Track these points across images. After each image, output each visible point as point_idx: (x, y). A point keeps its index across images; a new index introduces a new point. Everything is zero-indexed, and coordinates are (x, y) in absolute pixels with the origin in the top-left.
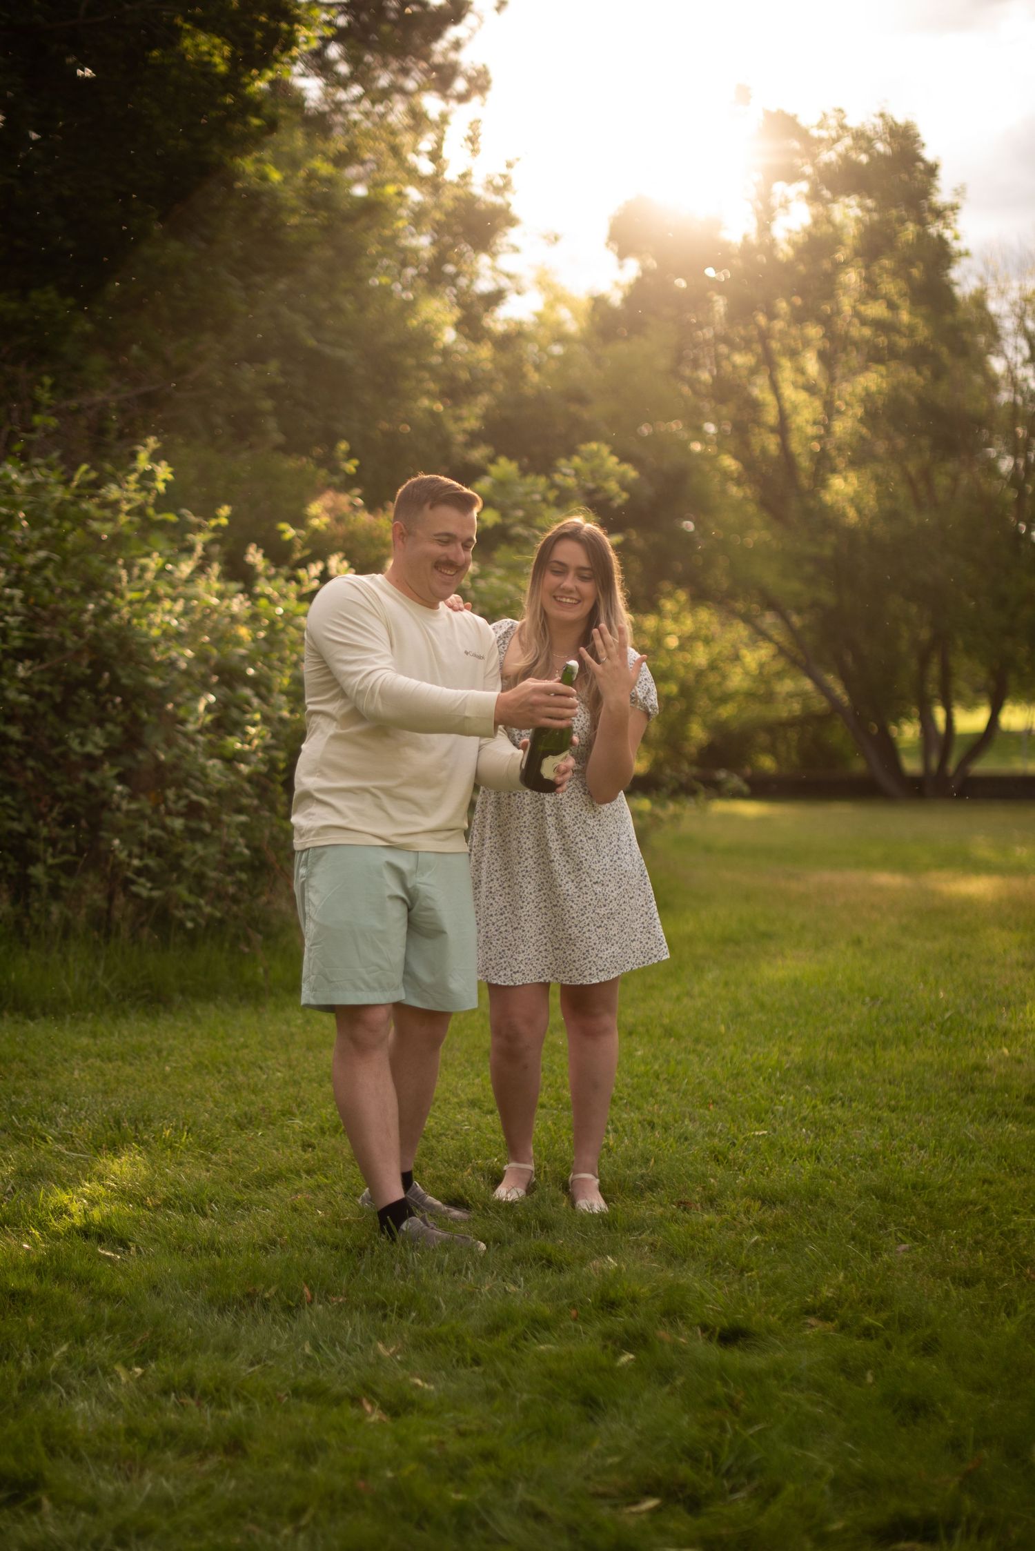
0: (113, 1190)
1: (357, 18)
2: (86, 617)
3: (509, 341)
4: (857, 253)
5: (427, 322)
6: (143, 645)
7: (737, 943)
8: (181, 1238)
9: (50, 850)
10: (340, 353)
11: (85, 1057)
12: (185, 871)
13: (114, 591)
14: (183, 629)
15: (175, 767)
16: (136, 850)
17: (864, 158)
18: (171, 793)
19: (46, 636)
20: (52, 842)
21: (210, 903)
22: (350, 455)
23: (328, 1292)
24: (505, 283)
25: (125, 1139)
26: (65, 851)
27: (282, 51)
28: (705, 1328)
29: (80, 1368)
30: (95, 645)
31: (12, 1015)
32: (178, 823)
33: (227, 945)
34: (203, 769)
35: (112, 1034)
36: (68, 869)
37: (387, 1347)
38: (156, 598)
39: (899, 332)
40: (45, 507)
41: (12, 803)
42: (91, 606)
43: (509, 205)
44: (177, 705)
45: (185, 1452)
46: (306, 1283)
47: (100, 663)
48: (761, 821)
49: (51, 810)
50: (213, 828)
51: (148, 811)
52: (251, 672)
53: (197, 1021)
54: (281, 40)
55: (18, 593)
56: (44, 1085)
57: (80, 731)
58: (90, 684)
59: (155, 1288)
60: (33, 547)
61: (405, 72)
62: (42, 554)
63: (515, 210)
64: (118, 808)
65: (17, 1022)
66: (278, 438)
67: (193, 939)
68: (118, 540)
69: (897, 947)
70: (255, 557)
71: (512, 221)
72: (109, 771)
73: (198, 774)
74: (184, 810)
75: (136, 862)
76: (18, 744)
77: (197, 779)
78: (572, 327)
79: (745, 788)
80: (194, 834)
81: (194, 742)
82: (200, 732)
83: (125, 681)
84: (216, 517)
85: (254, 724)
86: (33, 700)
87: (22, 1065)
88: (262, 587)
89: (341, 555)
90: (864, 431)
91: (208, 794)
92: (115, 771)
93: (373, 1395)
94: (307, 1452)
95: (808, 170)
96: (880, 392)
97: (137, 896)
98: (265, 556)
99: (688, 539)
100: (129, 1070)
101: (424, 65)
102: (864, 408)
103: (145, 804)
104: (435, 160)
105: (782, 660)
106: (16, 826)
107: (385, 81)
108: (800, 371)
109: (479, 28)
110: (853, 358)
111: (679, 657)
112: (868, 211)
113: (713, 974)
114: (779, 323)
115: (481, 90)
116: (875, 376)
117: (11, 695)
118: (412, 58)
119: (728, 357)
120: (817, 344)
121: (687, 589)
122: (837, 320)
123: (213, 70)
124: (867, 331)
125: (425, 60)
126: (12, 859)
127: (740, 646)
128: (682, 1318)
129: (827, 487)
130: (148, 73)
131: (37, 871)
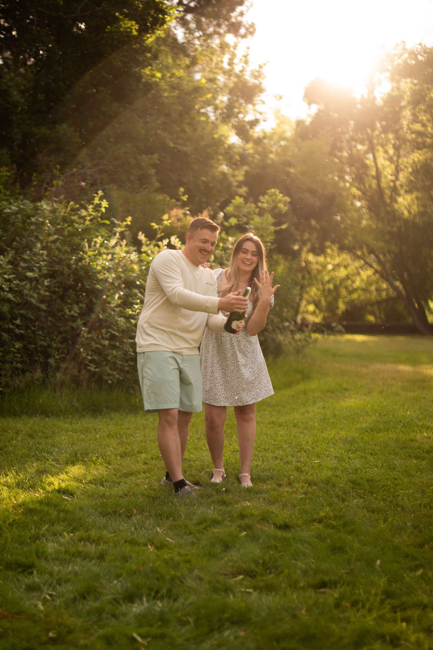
0: (71, 477)
1: (198, 3)
2: (72, 261)
3: (258, 141)
4: (409, 103)
5: (222, 136)
6: (95, 273)
7: (332, 392)
8: (93, 493)
9: (57, 352)
10: (185, 149)
11: (67, 431)
12: (109, 361)
13: (83, 252)
14: (111, 266)
15: (106, 321)
16: (90, 353)
17: (413, 62)
18: (104, 331)
19: (57, 269)
20: (58, 349)
21: (119, 374)
22: (184, 194)
23: (143, 511)
24: (258, 116)
25: (78, 460)
26: (62, 353)
27: (160, 26)
28: (275, 524)
29: (51, 533)
30: (75, 272)
31: (40, 416)
32: (106, 343)
33: (125, 390)
34: (116, 321)
35: (78, 423)
36: (63, 360)
37: (160, 529)
38: (100, 254)
39: (427, 137)
40: (57, 218)
41: (42, 334)
42: (74, 258)
43: (261, 83)
44: (108, 296)
45: (84, 559)
46: (135, 508)
47: (78, 279)
48: (363, 343)
49: (57, 337)
50: (120, 344)
51: (95, 338)
52: (138, 283)
53: (111, 419)
54: (160, 22)
55: (45, 252)
56: (50, 441)
57: (69, 306)
58: (73, 288)
59: (81, 509)
60: (52, 234)
61: (219, 25)
62: (56, 237)
63: (264, 86)
64: (83, 337)
65: (42, 419)
66: (158, 185)
67: (111, 387)
68: (86, 231)
69: (397, 394)
70: (141, 237)
71: (261, 91)
72: (80, 322)
73: (115, 323)
74: (109, 337)
75: (89, 358)
76: (45, 311)
77: (114, 325)
78: (289, 134)
79: (344, 330)
80: (113, 347)
81: (114, 311)
82: (116, 307)
83: (87, 287)
84: (126, 221)
85: (137, 304)
86: (51, 294)
87: (42, 434)
88: (144, 249)
89: (176, 236)
90: (412, 178)
91: (118, 331)
92: (82, 322)
93: (152, 544)
94: (125, 559)
95: (390, 67)
96: (419, 161)
97: (90, 371)
98: (145, 236)
99: (337, 224)
100: (83, 436)
101: (226, 23)
102: (412, 168)
103: (94, 335)
104: (231, 64)
105: (377, 275)
106: (44, 343)
107: (211, 30)
108: (386, 152)
109: (251, 6)
110: (408, 147)
111: (332, 274)
112: (415, 85)
113: (320, 404)
114: (377, 132)
115: (252, 33)
116: (418, 155)
117: (42, 292)
118: (222, 20)
119: (355, 147)
120: (393, 142)
121: (337, 245)
122: (401, 131)
123: (132, 35)
124: (414, 136)
125: (228, 20)
126: (42, 356)
127: (360, 269)
128: (267, 521)
129: (396, 202)
130: (105, 35)
131: (51, 361)
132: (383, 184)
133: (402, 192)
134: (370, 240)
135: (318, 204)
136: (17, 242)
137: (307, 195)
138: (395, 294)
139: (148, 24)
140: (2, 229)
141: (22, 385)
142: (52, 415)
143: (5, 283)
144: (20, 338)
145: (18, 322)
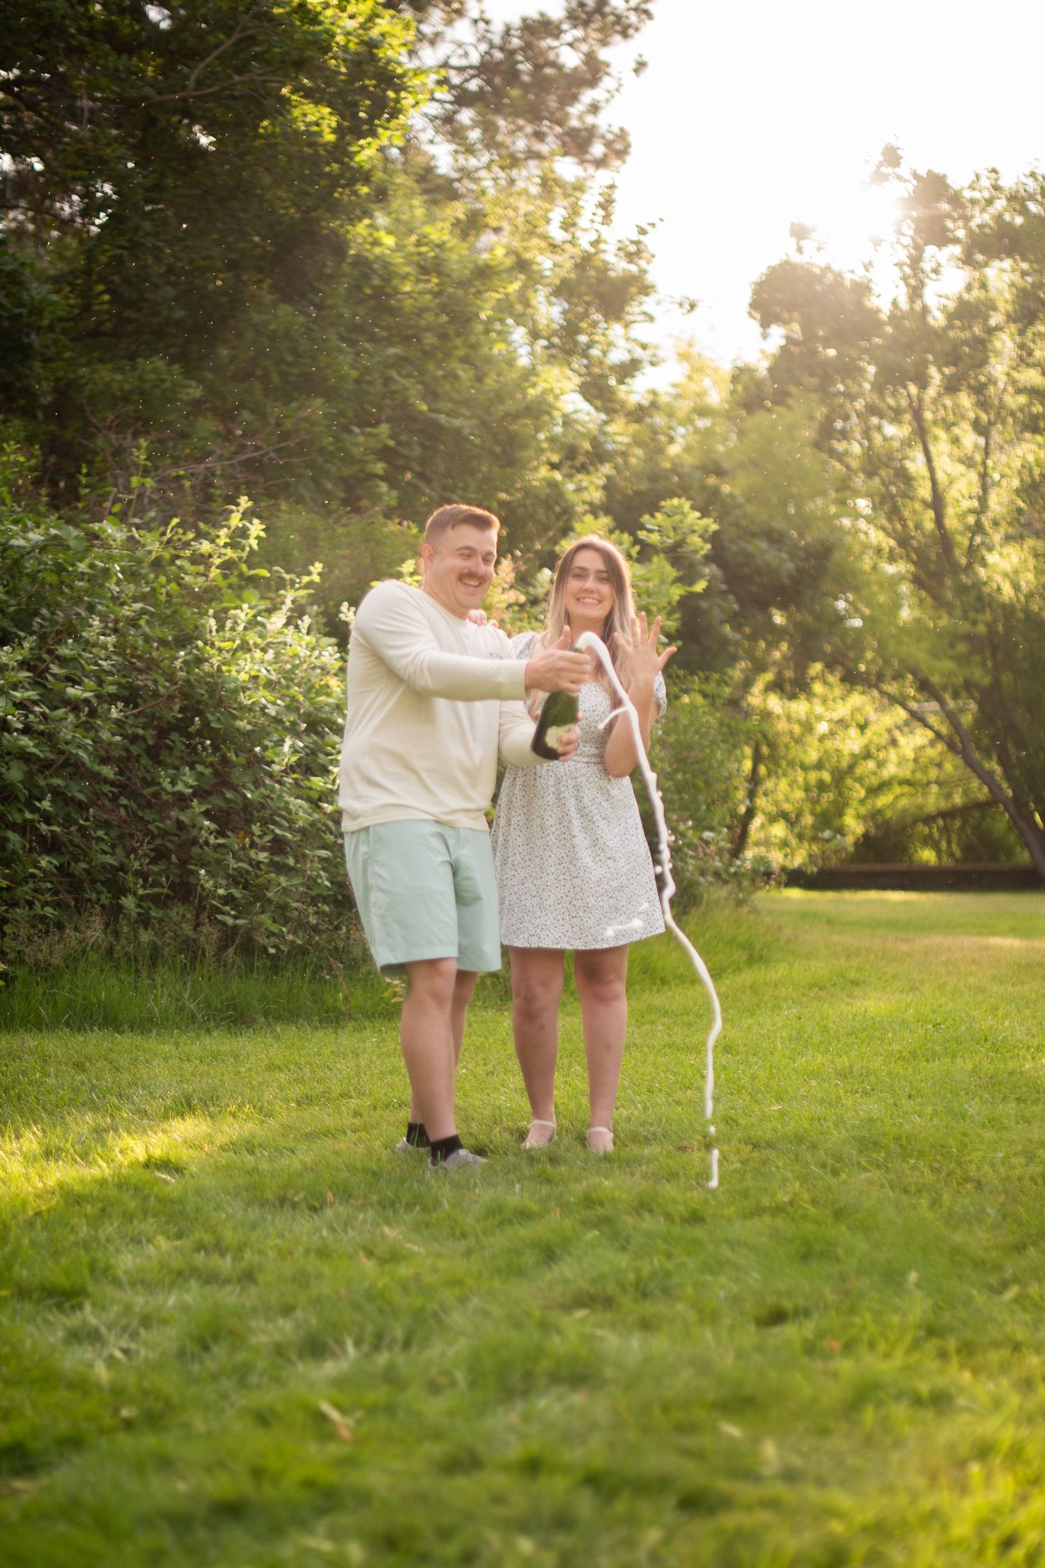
0: (176, 1140)
1: (489, 82)
2: (178, 664)
3: (639, 414)
4: (1010, 318)
5: (547, 391)
6: (233, 691)
7: (822, 988)
8: (229, 1167)
9: (141, 882)
10: (457, 422)
11: (166, 1059)
12: (270, 901)
13: (204, 640)
14: (273, 677)
15: (263, 807)
16: (224, 882)
17: (1019, 220)
18: (256, 829)
19: (140, 683)
20: (143, 875)
21: (294, 932)
23: (350, 1196)
24: (639, 353)
25: (193, 1110)
26: (156, 884)
27: (390, 120)
28: (668, 1216)
29: (128, 1239)
30: (186, 692)
32: (263, 856)
33: (309, 973)
34: (287, 807)
35: (194, 1043)
36: (158, 900)
37: (392, 1229)
38: (245, 647)
40: (139, 562)
41: (106, 838)
42: (184, 656)
43: (643, 272)
44: (265, 748)
45: (207, 1282)
46: (331, 1189)
47: (193, 708)
50: (297, 861)
51: (235, 846)
54: (389, 109)
55: (112, 639)
56: (125, 1075)
57: (171, 771)
58: (181, 727)
59: (199, 1194)
60: (128, 599)
61: (539, 136)
62: (137, 606)
63: (650, 278)
64: (207, 843)
67: (275, 963)
70: (347, 614)
71: (646, 290)
72: (198, 807)
73: (283, 812)
74: (269, 844)
75: (221, 891)
76: (112, 784)
77: (283, 817)
78: (715, 399)
80: (280, 868)
81: (281, 782)
82: (286, 772)
83: (215, 725)
84: (309, 573)
86: (126, 743)
90: (1021, 504)
91: (291, 830)
92: (203, 808)
93: (370, 1254)
95: (963, 233)
96: (1037, 463)
97: (224, 924)
99: (839, 619)
100: (206, 1068)
101: (558, 129)
102: (1021, 480)
103: (233, 841)
104: (567, 225)
105: (940, 747)
106: (109, 859)
107: (521, 144)
108: (956, 441)
109: (618, 90)
110: (1010, 429)
111: (829, 744)
112: (1024, 274)
113: (790, 1012)
114: (931, 392)
115: (622, 154)
116: (1034, 447)
117: (105, 735)
118: (546, 122)
119: (879, 428)
120: (972, 415)
121: (838, 673)
122: (991, 389)
123: (320, 140)
124: (1022, 399)
125: (560, 123)
126: (105, 890)
127: (897, 733)
128: (651, 1211)
129: (984, 563)
130: (258, 143)
131: (129, 902)
132: (951, 522)
133: (997, 537)
134: (919, 654)
135: (790, 566)
136: (44, 618)
137: (763, 545)
138: (986, 790)
139: (362, 115)
140: (5, 586)
141: (57, 960)
142: (132, 1028)
143: (13, 710)
144: (51, 846)
145: (46, 805)
